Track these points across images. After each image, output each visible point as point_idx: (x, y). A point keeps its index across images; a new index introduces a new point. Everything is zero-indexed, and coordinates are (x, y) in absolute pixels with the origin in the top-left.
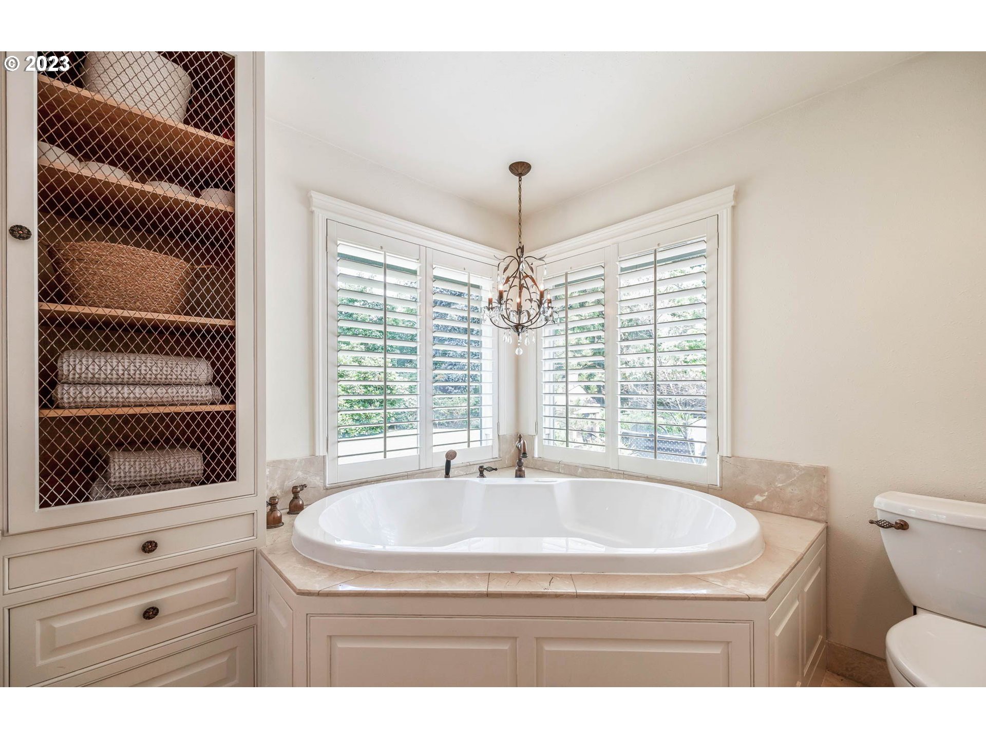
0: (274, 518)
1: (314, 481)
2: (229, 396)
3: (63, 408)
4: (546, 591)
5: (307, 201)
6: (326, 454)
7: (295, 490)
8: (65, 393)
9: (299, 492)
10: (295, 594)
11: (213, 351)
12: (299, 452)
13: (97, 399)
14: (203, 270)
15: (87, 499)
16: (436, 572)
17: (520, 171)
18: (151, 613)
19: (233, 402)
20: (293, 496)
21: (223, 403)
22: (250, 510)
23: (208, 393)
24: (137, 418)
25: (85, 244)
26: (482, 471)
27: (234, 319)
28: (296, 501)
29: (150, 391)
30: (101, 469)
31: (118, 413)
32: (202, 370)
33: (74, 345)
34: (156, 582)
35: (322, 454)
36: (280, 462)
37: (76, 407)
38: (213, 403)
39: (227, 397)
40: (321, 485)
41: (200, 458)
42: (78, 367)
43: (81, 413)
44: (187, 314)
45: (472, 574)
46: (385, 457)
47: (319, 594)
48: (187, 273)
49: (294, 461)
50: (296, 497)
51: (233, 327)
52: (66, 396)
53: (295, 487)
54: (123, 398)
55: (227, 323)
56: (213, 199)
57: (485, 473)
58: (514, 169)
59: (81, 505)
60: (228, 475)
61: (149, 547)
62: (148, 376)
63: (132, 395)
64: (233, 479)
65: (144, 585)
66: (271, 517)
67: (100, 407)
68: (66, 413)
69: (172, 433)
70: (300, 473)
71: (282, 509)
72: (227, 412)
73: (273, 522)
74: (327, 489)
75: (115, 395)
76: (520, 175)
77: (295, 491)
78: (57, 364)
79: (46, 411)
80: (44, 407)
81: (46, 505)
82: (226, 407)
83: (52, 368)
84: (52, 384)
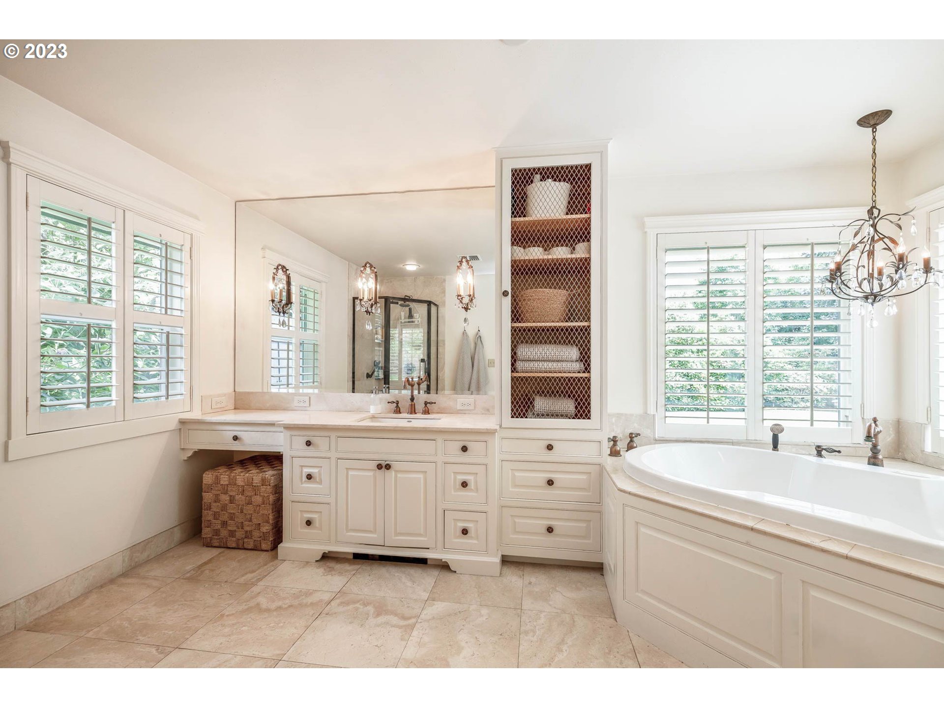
0: (615, 450)
1: (645, 432)
2: (587, 369)
3: (518, 372)
4: (812, 543)
5: (642, 226)
6: (655, 413)
7: (631, 435)
8: (520, 365)
9: (634, 437)
10: (617, 490)
11: (579, 342)
12: (635, 409)
13: (530, 368)
15: (526, 417)
16: (717, 505)
17: (872, 122)
18: (550, 482)
19: (589, 372)
20: (630, 439)
21: (584, 372)
22: (598, 439)
23: (578, 366)
24: (546, 378)
26: (819, 451)
27: (590, 322)
28: (632, 443)
30: (531, 403)
31: (538, 376)
32: (573, 352)
33: (522, 342)
34: (553, 467)
35: (652, 413)
36: (622, 414)
37: (523, 372)
38: (579, 372)
39: (586, 369)
40: (652, 436)
41: (573, 404)
42: (523, 352)
43: (524, 375)
44: (567, 321)
45: (747, 515)
46: (708, 422)
47: (630, 493)
49: (632, 415)
50: (631, 441)
51: (589, 327)
52: (519, 367)
53: (631, 434)
54: (544, 368)
55: (585, 324)
56: (580, 251)
57: (824, 452)
58: (862, 123)
59: (524, 419)
60: (586, 415)
61: (550, 447)
62: (550, 356)
63: (543, 367)
64: (589, 418)
65: (548, 467)
66: (614, 449)
67: (531, 372)
68: (520, 375)
70: (636, 425)
71: (621, 446)
72: (586, 378)
73: (614, 453)
74: (656, 440)
75: (536, 366)
76: (874, 127)
77: (632, 437)
78: (517, 352)
79: (513, 374)
80: (512, 372)
81: (512, 417)
82: (586, 375)
83: (515, 353)
84: (515, 361)
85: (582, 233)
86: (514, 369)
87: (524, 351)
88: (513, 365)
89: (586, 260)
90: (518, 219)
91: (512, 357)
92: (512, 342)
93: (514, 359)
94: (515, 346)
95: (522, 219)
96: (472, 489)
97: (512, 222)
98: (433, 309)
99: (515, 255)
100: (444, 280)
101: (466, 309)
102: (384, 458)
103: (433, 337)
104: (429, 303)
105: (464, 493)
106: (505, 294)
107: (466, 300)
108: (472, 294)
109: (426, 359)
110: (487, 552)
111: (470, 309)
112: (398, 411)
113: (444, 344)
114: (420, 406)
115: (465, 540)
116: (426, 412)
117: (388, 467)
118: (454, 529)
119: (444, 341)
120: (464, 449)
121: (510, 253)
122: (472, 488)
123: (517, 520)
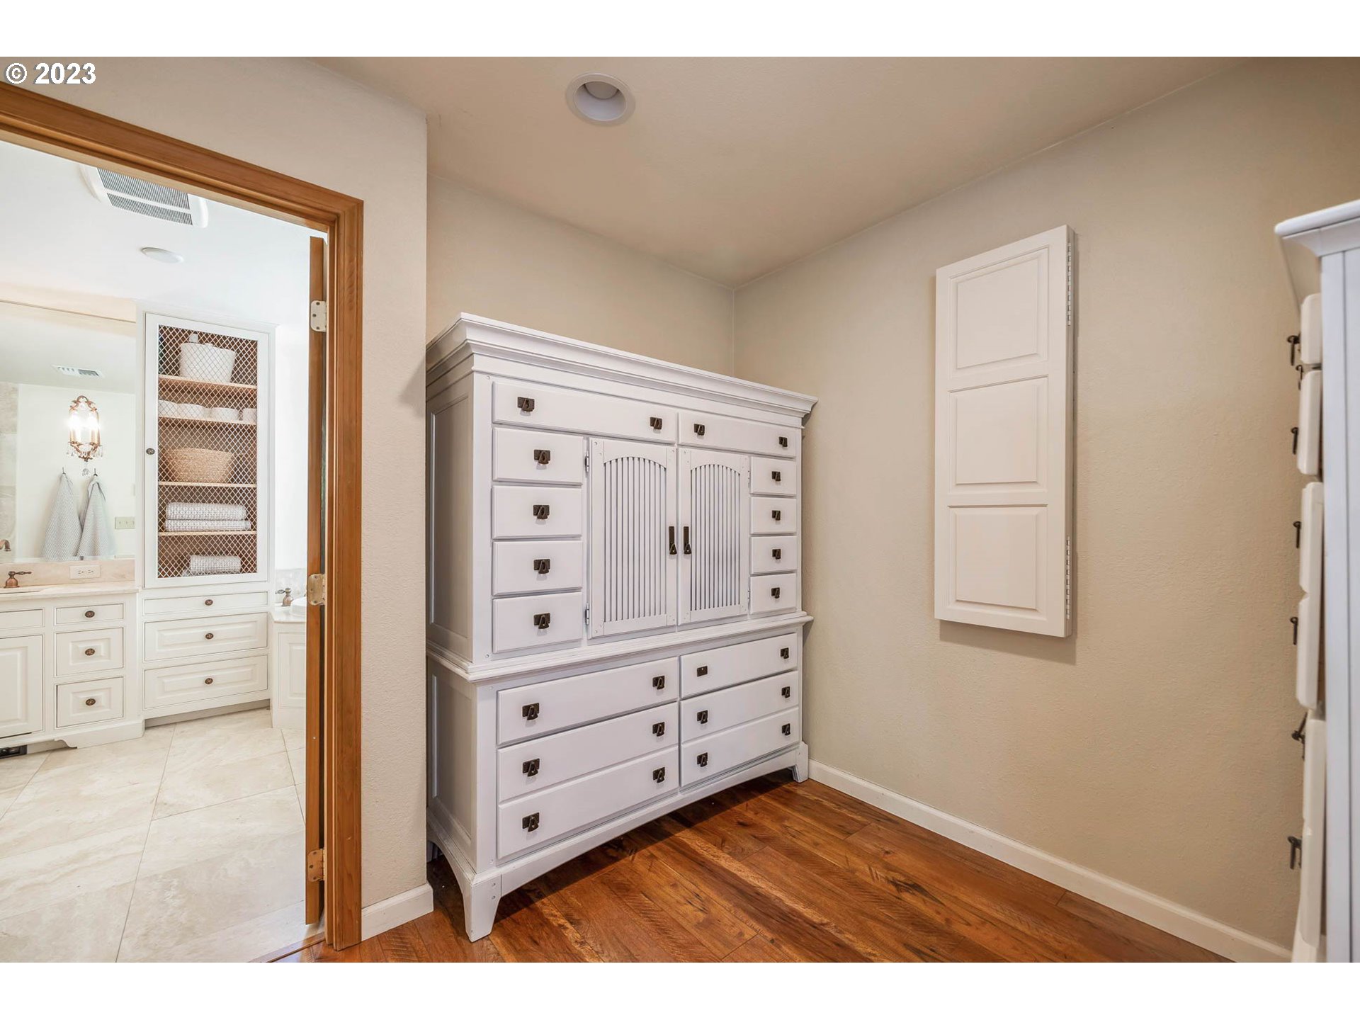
2: (254, 527)
3: (168, 531)
8: (169, 524)
14: (241, 456)
15: (179, 576)
18: (209, 636)
19: (255, 530)
21: (250, 530)
22: (265, 589)
23: (243, 524)
25: (183, 450)
27: (256, 484)
29: (210, 523)
30: (186, 562)
31: (194, 535)
32: (240, 511)
33: (173, 501)
34: (213, 621)
37: (174, 531)
38: (245, 530)
41: (238, 561)
43: (176, 534)
44: (229, 483)
48: (233, 459)
51: (255, 488)
52: (169, 526)
56: (245, 418)
59: (176, 578)
60: (252, 569)
61: (209, 603)
64: (255, 572)
65: (207, 622)
67: (178, 531)
68: (169, 534)
69: (230, 549)
72: (252, 535)
73: (287, 603)
78: (166, 511)
79: (160, 533)
80: (160, 531)
81: (160, 577)
82: (252, 532)
83: (164, 513)
84: (164, 520)
85: (249, 400)
86: (162, 527)
87: (174, 509)
88: (160, 524)
89: (252, 427)
90: (167, 377)
91: (160, 516)
92: (160, 501)
93: (162, 518)
94: (164, 505)
95: (172, 377)
96: (101, 656)
97: (160, 379)
99: (164, 413)
101: (86, 459)
105: (91, 661)
106: (150, 451)
107: (86, 448)
108: (96, 442)
111: (91, 459)
115: (90, 711)
118: (76, 701)
120: (90, 614)
121: (157, 411)
122: (102, 654)
123: (166, 680)
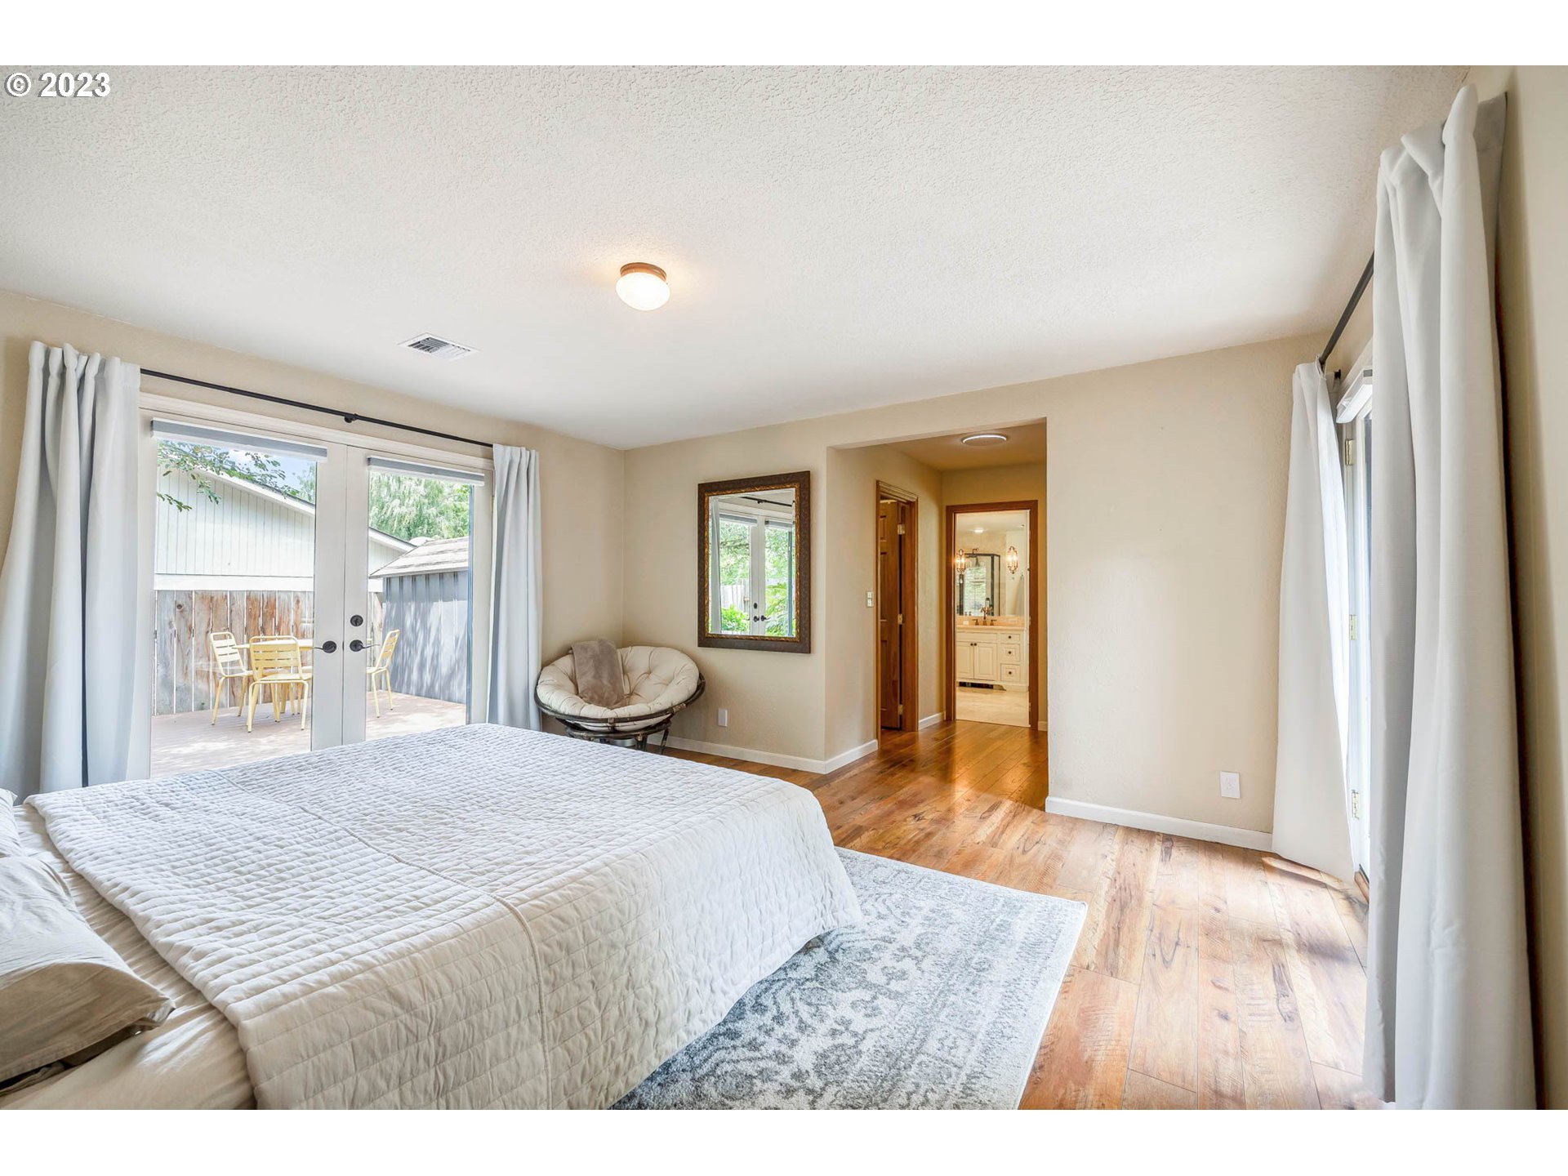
98: (996, 558)
100: (1005, 535)
102: (974, 641)
103: (996, 581)
104: (993, 556)
107: (1013, 569)
109: (990, 597)
110: (1020, 682)
112: (977, 624)
113: (1005, 587)
114: (989, 622)
115: (1010, 677)
116: (992, 624)
117: (975, 644)
118: (1005, 671)
119: (1005, 584)
120: (1010, 637)
122: (1013, 655)
